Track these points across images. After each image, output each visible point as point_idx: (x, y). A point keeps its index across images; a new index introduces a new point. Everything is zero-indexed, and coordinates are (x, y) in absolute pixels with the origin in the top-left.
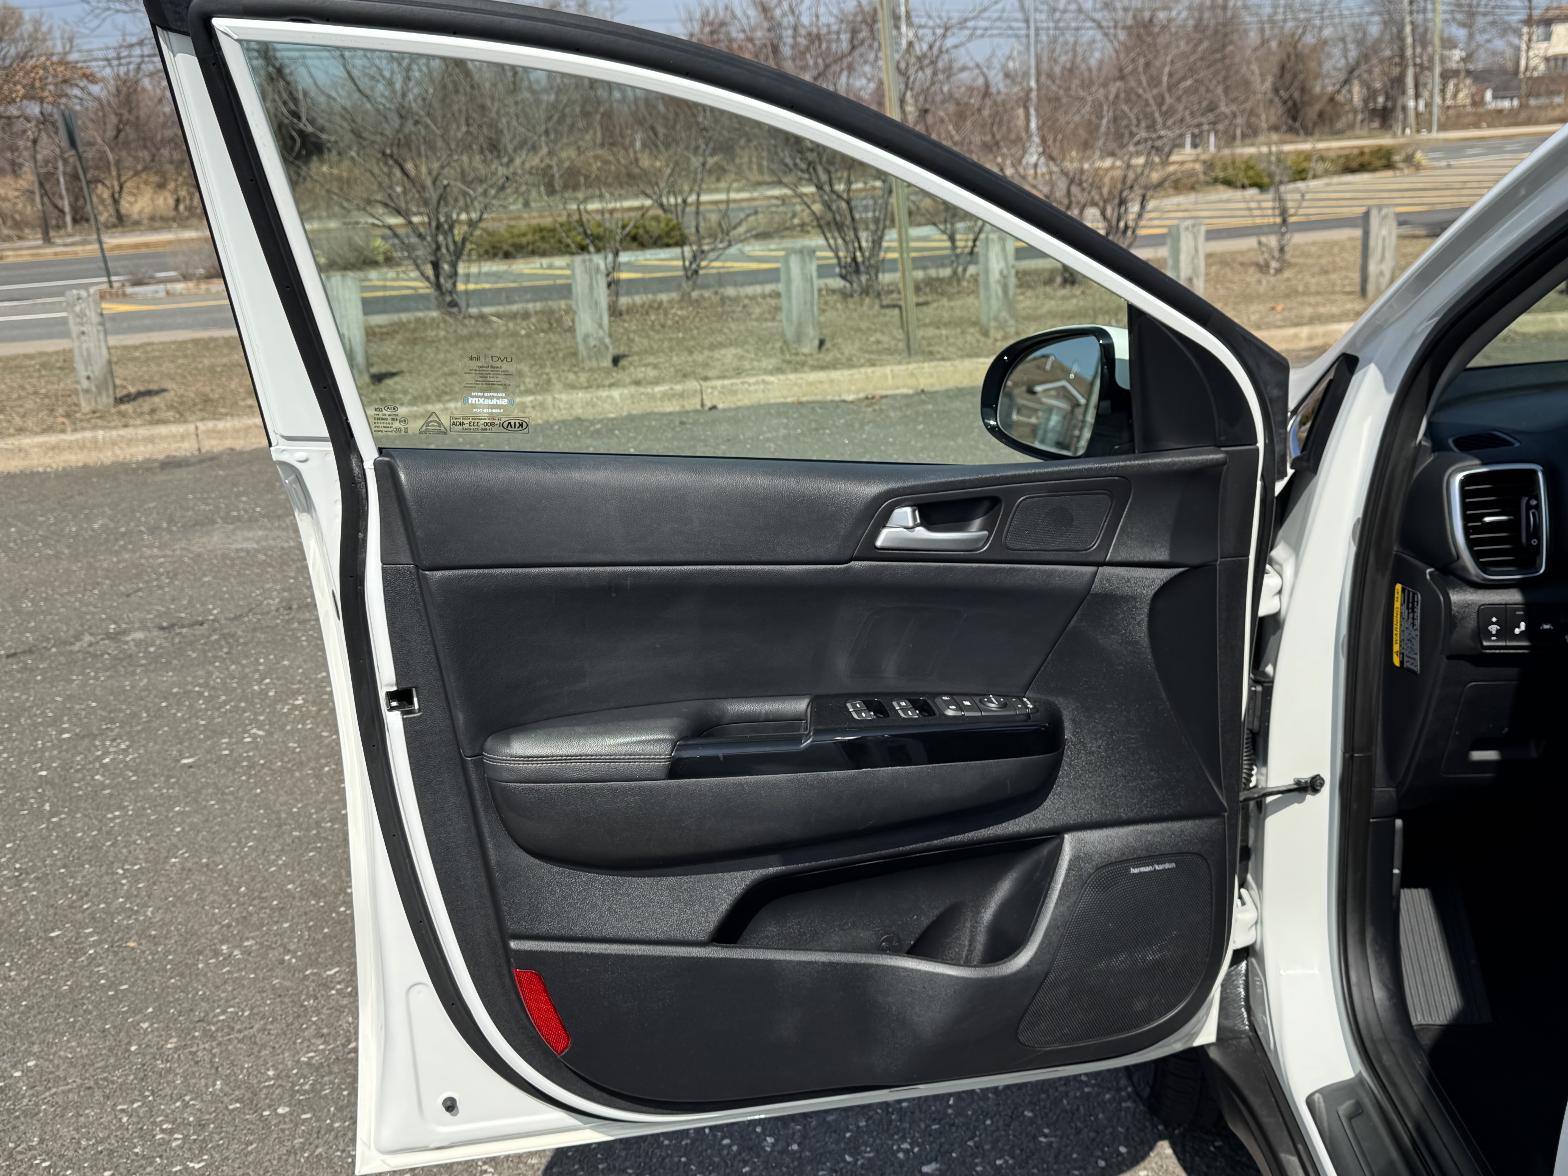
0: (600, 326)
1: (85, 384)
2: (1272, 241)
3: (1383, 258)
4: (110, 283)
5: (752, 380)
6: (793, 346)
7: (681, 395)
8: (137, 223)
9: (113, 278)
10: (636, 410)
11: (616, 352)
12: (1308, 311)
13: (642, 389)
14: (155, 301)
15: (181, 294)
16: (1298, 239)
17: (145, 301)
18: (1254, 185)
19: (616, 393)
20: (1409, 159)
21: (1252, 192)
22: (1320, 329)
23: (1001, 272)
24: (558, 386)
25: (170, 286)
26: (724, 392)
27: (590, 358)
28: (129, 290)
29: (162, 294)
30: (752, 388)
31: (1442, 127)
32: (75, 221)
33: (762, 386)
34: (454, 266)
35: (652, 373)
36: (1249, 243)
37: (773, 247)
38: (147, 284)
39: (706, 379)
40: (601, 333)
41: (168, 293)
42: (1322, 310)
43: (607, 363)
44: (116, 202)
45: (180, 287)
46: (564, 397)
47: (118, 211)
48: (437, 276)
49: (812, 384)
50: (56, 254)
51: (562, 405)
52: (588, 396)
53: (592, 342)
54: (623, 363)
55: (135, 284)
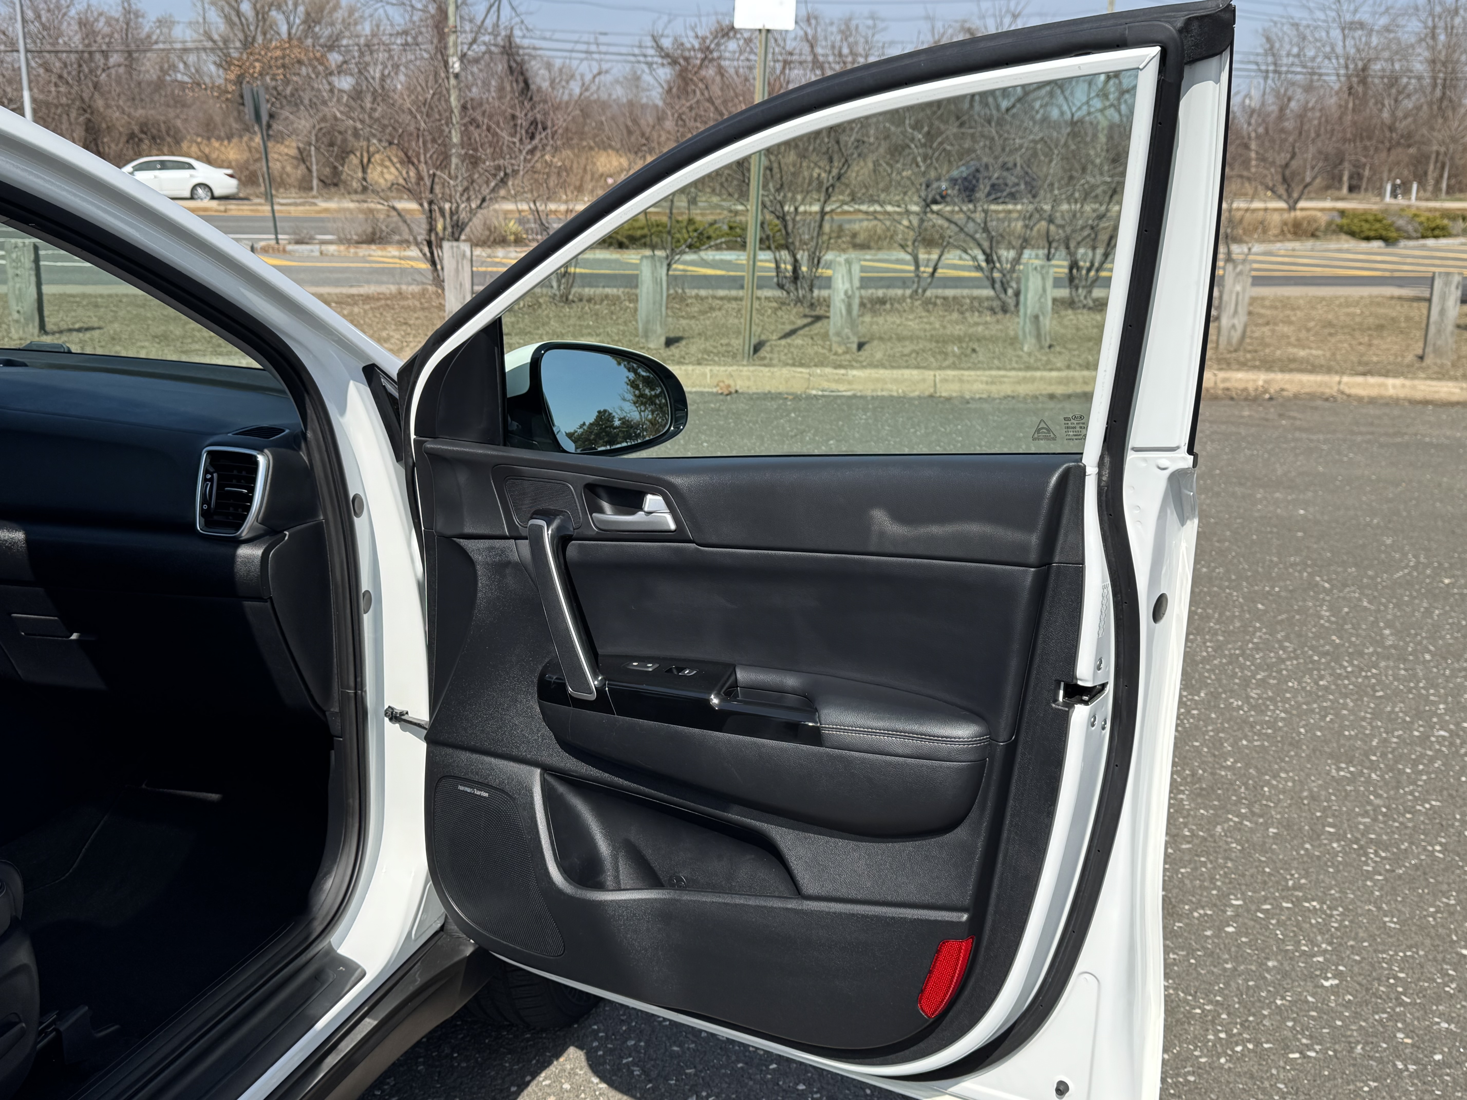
1: (16, 316)
4: (277, 239)
9: (280, 236)
14: (309, 258)
15: (333, 255)
17: (301, 259)
18: (1380, 238)
21: (1377, 244)
23: (846, 293)
25: (324, 247)
28: (290, 248)
29: (317, 254)
37: (868, 257)
38: (307, 243)
41: (321, 253)
45: (332, 248)
55: (298, 242)
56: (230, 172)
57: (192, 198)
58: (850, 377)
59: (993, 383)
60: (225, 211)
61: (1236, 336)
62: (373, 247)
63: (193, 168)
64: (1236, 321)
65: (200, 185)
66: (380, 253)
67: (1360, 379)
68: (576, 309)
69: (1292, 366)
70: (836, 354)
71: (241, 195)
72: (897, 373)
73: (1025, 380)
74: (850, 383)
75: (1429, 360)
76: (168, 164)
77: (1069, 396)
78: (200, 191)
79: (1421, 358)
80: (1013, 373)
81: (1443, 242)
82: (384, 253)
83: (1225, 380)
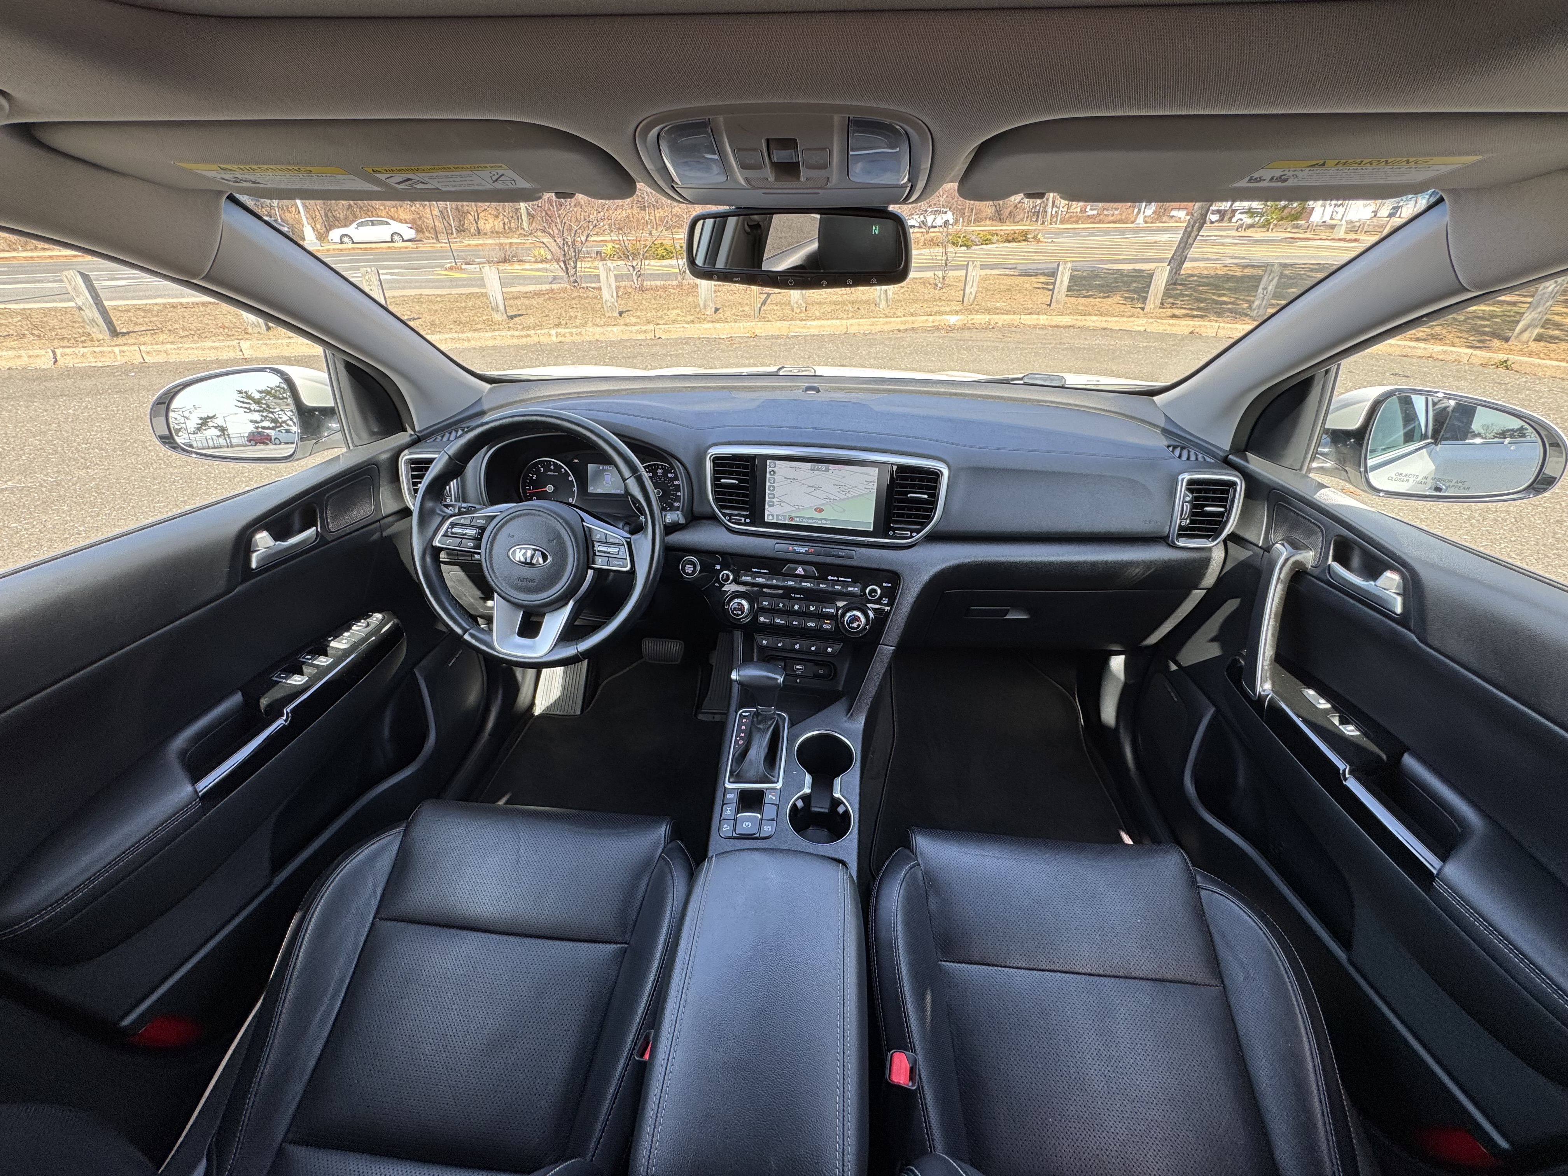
0: (612, 296)
2: (940, 274)
3: (972, 286)
4: (456, 262)
5: (678, 326)
6: (703, 310)
7: (645, 332)
8: (486, 234)
10: (625, 337)
11: (621, 310)
12: (936, 309)
13: (627, 328)
16: (951, 273)
17: (467, 272)
18: (965, 245)
19: (615, 329)
20: (1035, 237)
22: (938, 318)
24: (590, 324)
26: (665, 331)
27: (608, 312)
28: (463, 267)
30: (678, 330)
31: (1062, 222)
32: (458, 231)
33: (682, 329)
34: (575, 263)
35: (634, 320)
36: (930, 274)
38: (472, 264)
39: (658, 324)
40: (613, 300)
42: (942, 309)
43: (616, 314)
44: (477, 223)
46: (591, 330)
47: (478, 227)
48: (567, 268)
49: (706, 329)
50: (441, 247)
51: (590, 334)
52: (602, 330)
53: (609, 304)
54: (625, 315)
55: (466, 264)
56: (410, 225)
57: (392, 241)
58: (808, 325)
59: (873, 325)
60: (417, 248)
61: (972, 297)
62: (506, 264)
63: (389, 224)
64: (972, 290)
65: (394, 233)
66: (510, 268)
67: (1028, 317)
68: (648, 295)
69: (998, 311)
70: (796, 313)
71: (417, 239)
72: (829, 322)
73: (887, 323)
74: (808, 328)
75: (1053, 306)
76: (375, 222)
77: (906, 330)
78: (396, 237)
79: (1050, 305)
80: (881, 320)
81: (989, 246)
82: (512, 268)
83: (972, 319)
